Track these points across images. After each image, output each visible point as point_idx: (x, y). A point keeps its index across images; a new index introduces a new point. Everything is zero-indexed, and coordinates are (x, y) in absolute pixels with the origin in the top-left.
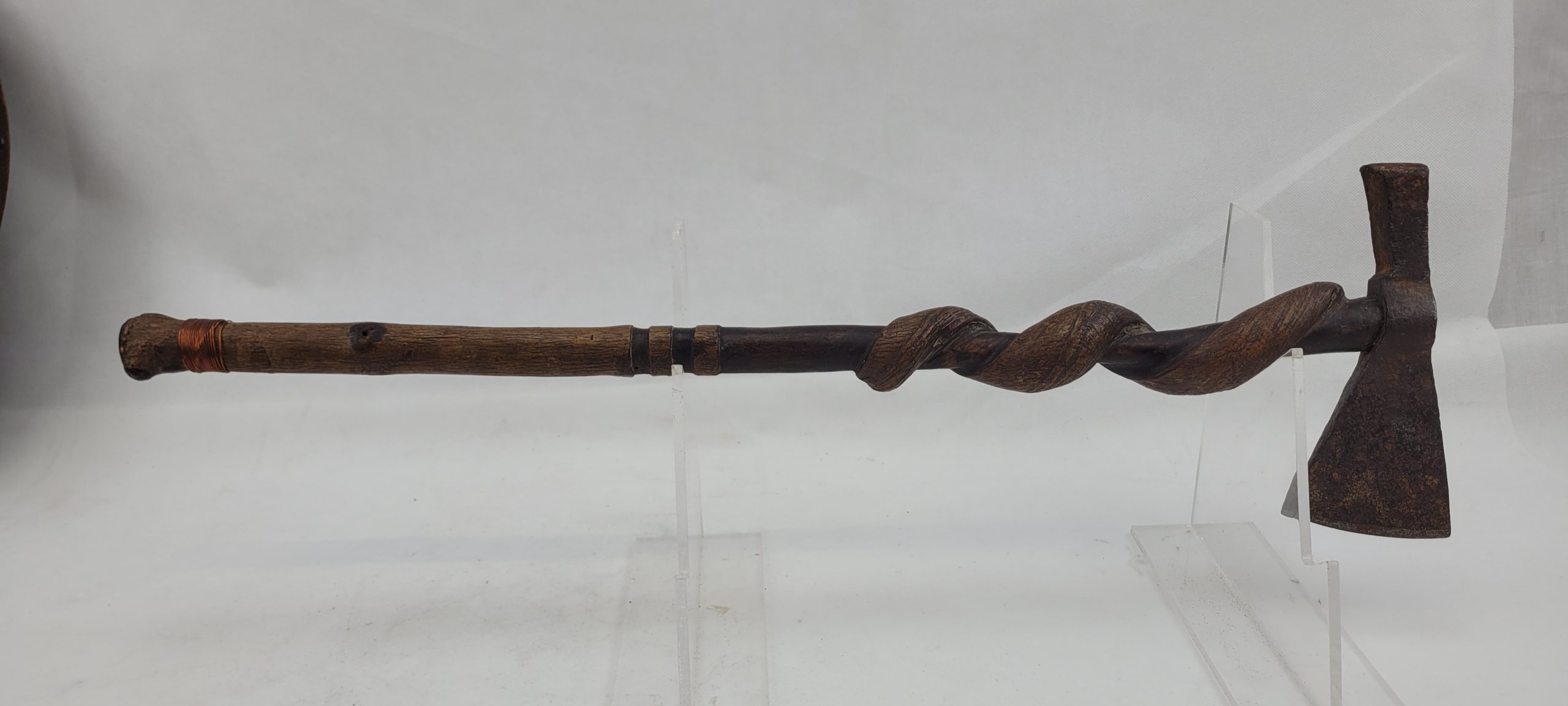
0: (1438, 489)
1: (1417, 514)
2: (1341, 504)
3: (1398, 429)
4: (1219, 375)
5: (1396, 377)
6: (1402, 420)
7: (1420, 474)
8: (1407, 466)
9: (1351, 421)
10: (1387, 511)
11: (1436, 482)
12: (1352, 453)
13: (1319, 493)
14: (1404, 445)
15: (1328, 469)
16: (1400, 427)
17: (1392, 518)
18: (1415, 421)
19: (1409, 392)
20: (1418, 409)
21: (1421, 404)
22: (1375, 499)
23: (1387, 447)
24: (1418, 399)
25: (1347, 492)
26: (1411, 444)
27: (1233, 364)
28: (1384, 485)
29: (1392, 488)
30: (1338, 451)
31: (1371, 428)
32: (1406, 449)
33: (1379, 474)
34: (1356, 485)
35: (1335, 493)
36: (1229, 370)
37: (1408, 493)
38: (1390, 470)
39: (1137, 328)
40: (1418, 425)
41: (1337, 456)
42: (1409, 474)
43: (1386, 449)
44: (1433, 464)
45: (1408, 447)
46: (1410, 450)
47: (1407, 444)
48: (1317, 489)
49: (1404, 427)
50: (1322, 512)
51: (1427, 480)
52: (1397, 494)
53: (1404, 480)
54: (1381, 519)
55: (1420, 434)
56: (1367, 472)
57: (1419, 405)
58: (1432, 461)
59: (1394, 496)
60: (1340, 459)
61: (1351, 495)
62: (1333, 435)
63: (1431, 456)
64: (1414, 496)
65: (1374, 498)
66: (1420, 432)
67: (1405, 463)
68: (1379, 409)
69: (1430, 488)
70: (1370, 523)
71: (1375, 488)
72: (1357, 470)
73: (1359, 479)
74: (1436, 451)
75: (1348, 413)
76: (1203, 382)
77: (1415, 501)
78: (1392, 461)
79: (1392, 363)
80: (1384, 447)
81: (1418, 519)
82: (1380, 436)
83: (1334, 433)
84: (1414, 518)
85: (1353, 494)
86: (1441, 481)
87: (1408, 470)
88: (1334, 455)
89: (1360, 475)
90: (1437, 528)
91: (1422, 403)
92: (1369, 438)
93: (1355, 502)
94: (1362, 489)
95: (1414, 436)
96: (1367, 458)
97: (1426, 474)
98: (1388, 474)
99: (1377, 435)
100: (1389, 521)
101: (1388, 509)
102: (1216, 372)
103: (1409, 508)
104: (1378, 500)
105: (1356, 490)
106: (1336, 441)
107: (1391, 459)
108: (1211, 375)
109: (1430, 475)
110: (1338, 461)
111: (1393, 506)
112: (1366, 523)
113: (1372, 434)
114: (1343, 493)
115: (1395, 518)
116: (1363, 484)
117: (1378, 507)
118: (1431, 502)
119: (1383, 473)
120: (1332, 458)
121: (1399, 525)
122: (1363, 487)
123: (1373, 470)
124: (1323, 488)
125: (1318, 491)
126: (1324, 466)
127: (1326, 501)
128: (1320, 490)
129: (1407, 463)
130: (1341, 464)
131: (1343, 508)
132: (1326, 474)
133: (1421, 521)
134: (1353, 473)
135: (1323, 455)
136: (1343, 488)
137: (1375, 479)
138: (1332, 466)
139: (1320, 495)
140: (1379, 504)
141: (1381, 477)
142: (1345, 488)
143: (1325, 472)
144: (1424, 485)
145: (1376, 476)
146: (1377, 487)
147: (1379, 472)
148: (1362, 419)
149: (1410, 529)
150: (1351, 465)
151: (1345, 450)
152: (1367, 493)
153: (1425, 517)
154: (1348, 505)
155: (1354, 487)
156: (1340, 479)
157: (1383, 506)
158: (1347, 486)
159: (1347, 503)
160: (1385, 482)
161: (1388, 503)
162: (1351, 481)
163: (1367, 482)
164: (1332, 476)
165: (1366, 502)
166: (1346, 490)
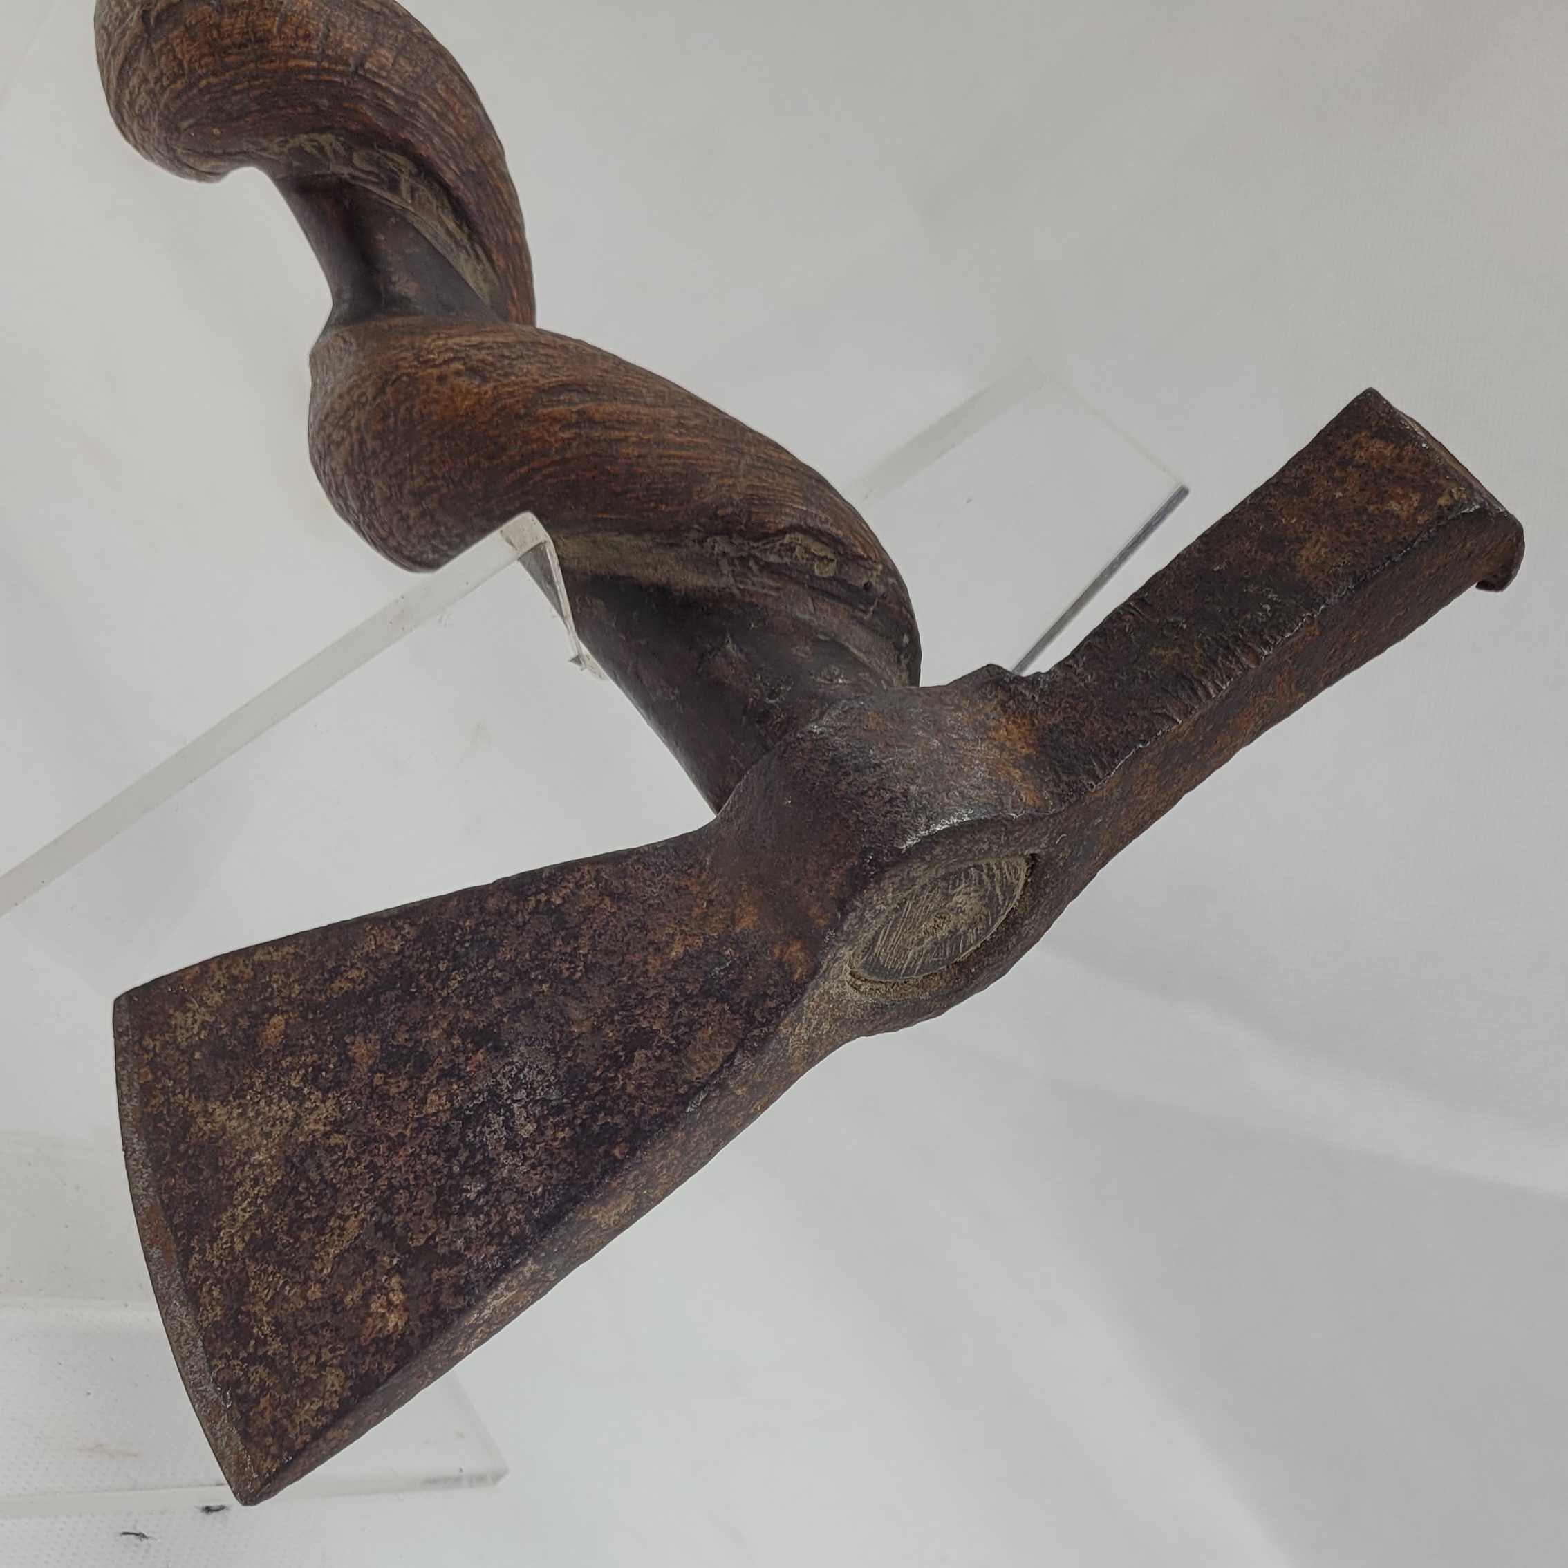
0: (372, 1350)
1: (265, 1343)
2: (196, 1108)
3: (506, 1083)
5: (677, 951)
6: (541, 1072)
7: (392, 1257)
8: (401, 1199)
9: (463, 935)
10: (231, 1248)
11: (391, 1325)
12: (365, 1015)
13: (204, 1026)
14: (462, 1140)
15: (285, 992)
16: (517, 1084)
17: (218, 1281)
18: (560, 1110)
19: (645, 1024)
20: (604, 1091)
21: (624, 1087)
22: (253, 1187)
23: (432, 1097)
24: (636, 1066)
25: (240, 1095)
26: (479, 1157)
28: (308, 1180)
29: (309, 1211)
30: (354, 974)
31: (467, 1007)
32: (452, 1153)
33: (336, 1139)
34: (269, 1103)
35: (222, 1066)
37: (317, 1266)
38: (366, 1158)
39: (449, 232)
40: (550, 1132)
41: (336, 985)
42: (378, 1226)
43: (423, 1101)
44: (445, 1271)
45: (463, 1155)
46: (456, 1169)
47: (469, 1146)
48: (212, 1014)
49: (521, 1094)
50: (150, 1077)
51: (384, 1290)
52: (297, 1239)
53: (352, 1224)
54: (202, 1251)
55: (525, 1159)
56: (323, 1102)
57: (619, 1084)
58: (455, 1258)
59: (289, 1233)
60: (329, 999)
61: (235, 1112)
62: (393, 925)
63: (468, 1248)
64: (315, 1292)
65: (256, 1182)
66: (530, 1152)
67: (407, 1188)
68: (542, 982)
69: (363, 1321)
70: (176, 1228)
71: (288, 1159)
72: (318, 1069)
73: (296, 1096)
74: (492, 1249)
75: (482, 910)
77: (302, 1304)
78: (396, 1145)
79: (710, 902)
80: (430, 1086)
81: (252, 1359)
82: (456, 1051)
83: (400, 923)
84: (245, 1347)
86: (403, 1335)
87: (389, 1211)
88: (336, 973)
89: (306, 1091)
90: (245, 1436)
91: (630, 1088)
92: (436, 1026)
93: (217, 1140)
94: (266, 1129)
95: (506, 1148)
96: (370, 1068)
97: (402, 1273)
98: (349, 1163)
99: (456, 1041)
100: (206, 1279)
101: (239, 1246)
103: (270, 1305)
104: (256, 1197)
105: (258, 1114)
106: (379, 947)
107: (401, 1135)
109: (404, 1290)
110: (323, 999)
111: (258, 1255)
112: (170, 1219)
113: (450, 1024)
114: (232, 1088)
115: (225, 1286)
116: (281, 1118)
117: (233, 1215)
118: (318, 1359)
119: (346, 1148)
120: (322, 974)
121: (207, 1318)
122: (273, 1126)
123: (343, 1112)
124: (220, 1023)
125: (207, 1018)
126: (288, 976)
127: (189, 1064)
128: (212, 1019)
129: (411, 1193)
130: (314, 1013)
131: (188, 1121)
132: (266, 999)
133: (245, 1374)
134: (306, 1066)
135: (319, 947)
136: (246, 1076)
137: (315, 1140)
138: (299, 994)
139: (199, 1033)
140: (244, 1210)
141: (330, 1150)
142: (248, 1080)
143: (272, 994)
144: (366, 1296)
145: (326, 1135)
146: (293, 1166)
147: (344, 1133)
148: (486, 961)
149: (209, 1361)
150: (325, 1042)
151: (364, 989)
152: (263, 1149)
153: (265, 1376)
154: (200, 1129)
155: (262, 1103)
156: (269, 1045)
157: (245, 1225)
158: (258, 1082)
159: (206, 1123)
160: (321, 1174)
161: (259, 1232)
162: (279, 1079)
163: (295, 1124)
164: (269, 1019)
165: (234, 1169)
166: (245, 1087)
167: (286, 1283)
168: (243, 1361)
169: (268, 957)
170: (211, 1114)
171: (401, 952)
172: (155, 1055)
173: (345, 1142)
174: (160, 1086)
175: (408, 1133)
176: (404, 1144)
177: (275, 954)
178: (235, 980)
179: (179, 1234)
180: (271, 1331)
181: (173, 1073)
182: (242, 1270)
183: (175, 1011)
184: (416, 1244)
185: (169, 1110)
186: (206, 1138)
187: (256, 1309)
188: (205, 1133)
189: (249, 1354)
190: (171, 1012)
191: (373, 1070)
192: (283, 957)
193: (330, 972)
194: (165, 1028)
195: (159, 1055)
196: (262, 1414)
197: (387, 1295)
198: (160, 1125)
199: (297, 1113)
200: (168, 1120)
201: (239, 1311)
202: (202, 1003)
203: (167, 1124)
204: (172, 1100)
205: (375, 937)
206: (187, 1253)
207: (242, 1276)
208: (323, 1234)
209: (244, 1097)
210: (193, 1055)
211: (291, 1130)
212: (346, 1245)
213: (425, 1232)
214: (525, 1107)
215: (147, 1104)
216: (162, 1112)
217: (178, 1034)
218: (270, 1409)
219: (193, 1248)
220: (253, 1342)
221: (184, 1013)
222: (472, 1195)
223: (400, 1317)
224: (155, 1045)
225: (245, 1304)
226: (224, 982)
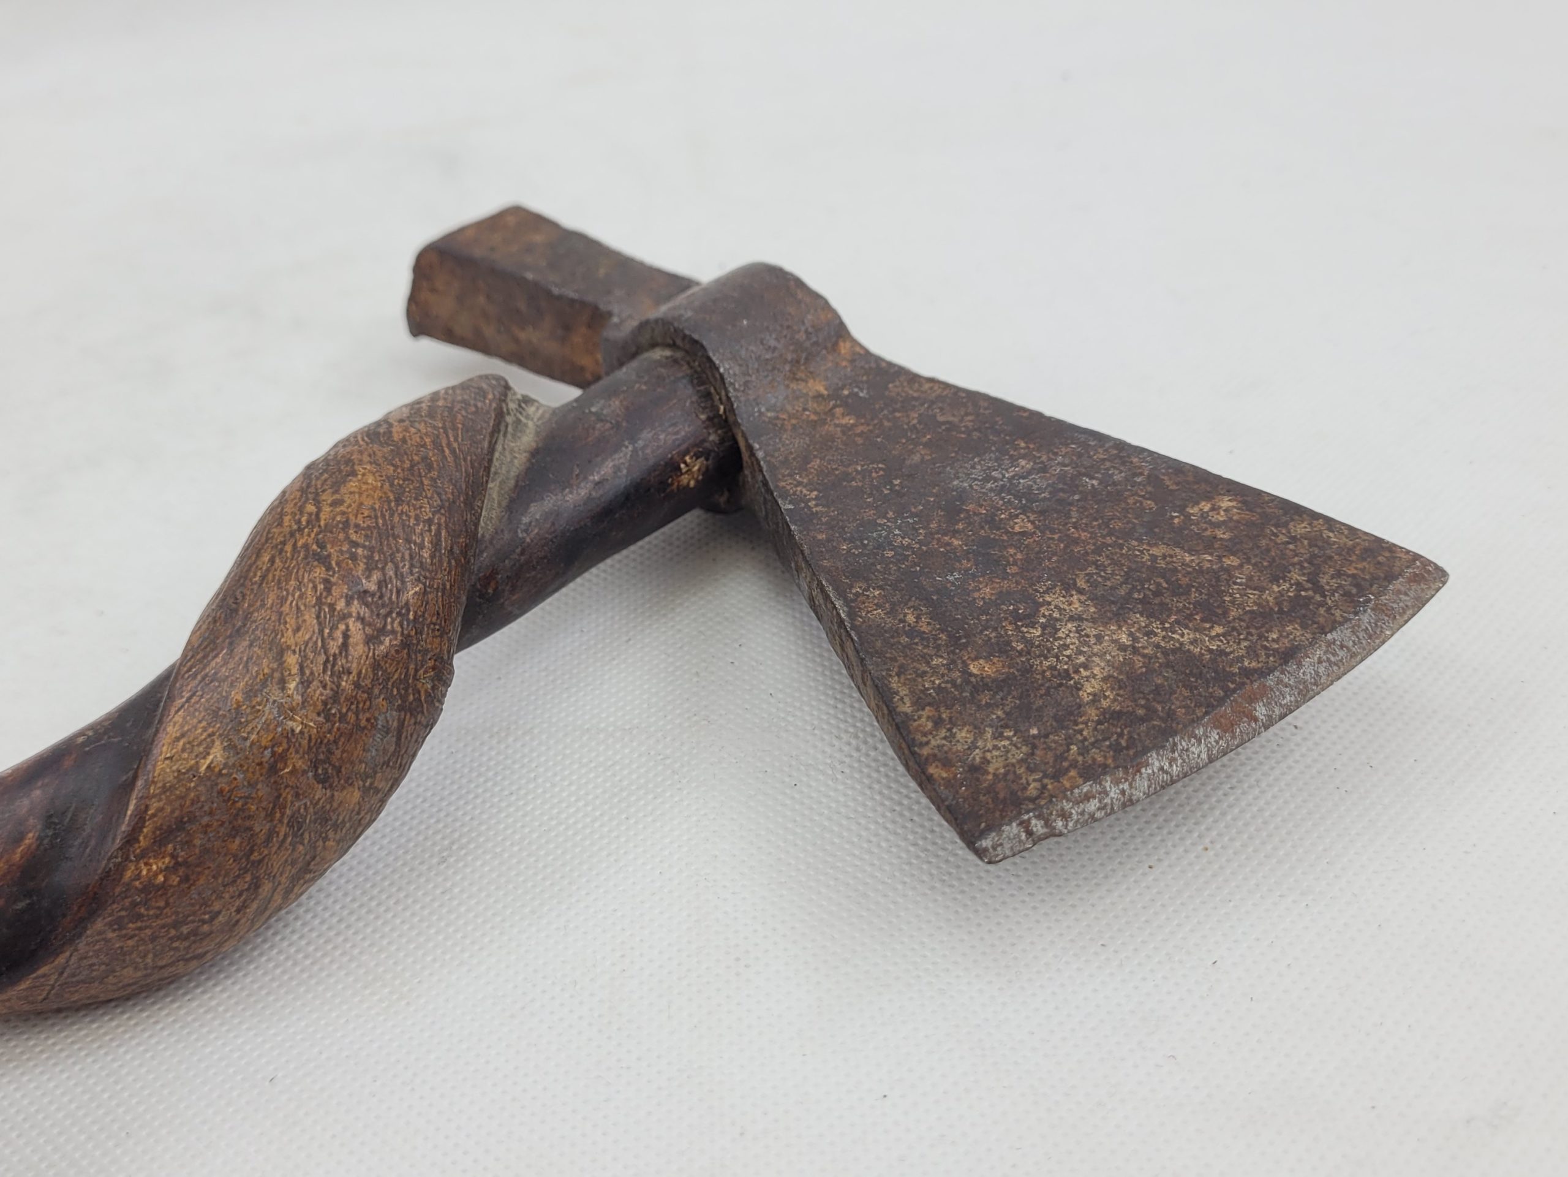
0: (1258, 511)
1: (1298, 584)
2: (1093, 713)
3: (989, 485)
4: (310, 617)
6: (972, 468)
7: (1173, 518)
8: (1118, 525)
10: (1224, 635)
11: (1232, 504)
13: (998, 736)
14: (1048, 499)
15: (943, 670)
16: (989, 478)
17: (1261, 638)
18: (1002, 450)
20: (978, 430)
22: (1156, 635)
23: (1017, 529)
25: (1067, 675)
26: (1061, 486)
27: (324, 561)
28: (1130, 593)
29: (1159, 584)
30: (911, 619)
32: (1064, 502)
33: (1081, 583)
34: (1066, 647)
36: (328, 585)
37: (1206, 564)
38: (1093, 557)
40: (1023, 452)
41: (925, 628)
42: (1149, 533)
43: (1022, 533)
44: (1169, 483)
45: (1063, 495)
46: (1077, 497)
47: (1054, 493)
48: (982, 733)
49: (995, 474)
50: (1073, 773)
51: (1203, 514)
52: (1190, 586)
53: (1156, 551)
54: (1240, 659)
55: (1051, 460)
56: (1049, 603)
57: (966, 424)
58: (1156, 481)
59: (1187, 593)
60: (942, 631)
61: (1084, 673)
63: (1141, 474)
64: (1231, 561)
65: (1149, 634)
66: (1044, 458)
67: (1106, 523)
69: (1238, 522)
70: (1228, 693)
71: (1116, 614)
72: (1016, 617)
73: (1051, 627)
76: (283, 689)
77: (1246, 566)
78: (1069, 541)
80: (1007, 532)
81: (1318, 588)
82: (968, 523)
84: (1309, 598)
85: (1086, 667)
86: (1237, 496)
87: (1132, 529)
88: (912, 632)
89: (1042, 620)
90: (1394, 580)
93: (1119, 681)
94: (1093, 640)
95: (1045, 472)
96: (1003, 578)
97: (1182, 508)
98: (1100, 568)
100: (1266, 648)
101: (1218, 629)
102: (291, 622)
104: (1164, 629)
105: (1080, 652)
106: (878, 606)
107: (1060, 540)
108: (289, 638)
109: (1196, 504)
110: (943, 636)
111: (1220, 611)
112: (1221, 701)
113: (945, 534)
114: (1061, 685)
115: (1263, 629)
116: (1077, 632)
117: (1191, 643)
118: (1289, 543)
119: (1087, 575)
120: (916, 644)
121: (1303, 635)
122: (1088, 636)
123: (1054, 586)
124: (992, 720)
125: (989, 735)
126: (925, 673)
127: (1046, 736)
128: (989, 730)
129: (1110, 520)
130: (960, 638)
131: (1111, 717)
132: (954, 684)
133: (1335, 591)
134: (1018, 628)
135: (888, 655)
136: (1044, 677)
137: (1089, 599)
138: (942, 657)
139: (1008, 738)
140: (1182, 635)
141: (1094, 585)
142: (1048, 673)
143: (947, 682)
144: (1217, 525)
145: (1081, 592)
146: (1121, 608)
147: (1075, 580)
148: (880, 525)
149: (1341, 624)
150: (987, 620)
151: (924, 605)
152: (1115, 637)
153: (1327, 577)
154: (1115, 700)
155: (1068, 653)
156: (1003, 666)
157: (1196, 630)
158: (1046, 664)
159: (1106, 697)
160: (1121, 585)
161: (1197, 617)
162: (1039, 646)
163: (1080, 619)
164: (976, 676)
165: (1144, 656)
166: (1056, 673)
167: (1235, 583)
168: (1325, 596)
169: (906, 700)
170: (1095, 695)
171: (880, 588)
172: (1045, 776)
173: (1082, 576)
174: (1080, 758)
175: (1056, 537)
176: (1068, 536)
177: (901, 694)
178: (938, 723)
179: (1232, 686)
180: (1285, 581)
181: (1061, 749)
182: (1241, 620)
183: (988, 773)
184: (1153, 505)
185: (1104, 740)
186: (1122, 692)
187: (1270, 599)
188: (1118, 695)
189: (1315, 593)
190: (990, 777)
191: (1005, 576)
192: (904, 684)
193: (911, 638)
194: (1010, 777)
195: (1044, 772)
196: (1363, 570)
197: (1207, 512)
198: (1123, 743)
199: (1068, 621)
200: (1115, 736)
201: (1281, 611)
202: (973, 746)
203: (1121, 735)
204: (1092, 739)
205: (868, 612)
206: (1247, 673)
207: (1246, 618)
208: (1176, 568)
209: (1066, 671)
210: (1034, 736)
211: (1087, 620)
212: (1177, 550)
213: (1141, 503)
214: (1007, 470)
215: (1105, 766)
216: (1110, 747)
217: (1014, 761)
218: (1354, 565)
219: (1239, 668)
220: (1303, 593)
221: (989, 762)
222: (1095, 482)
223: (1222, 500)
224: (1034, 780)
225: (1271, 609)
226: (943, 733)
